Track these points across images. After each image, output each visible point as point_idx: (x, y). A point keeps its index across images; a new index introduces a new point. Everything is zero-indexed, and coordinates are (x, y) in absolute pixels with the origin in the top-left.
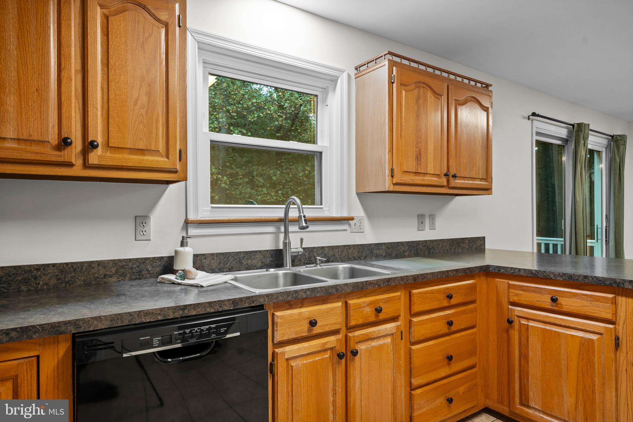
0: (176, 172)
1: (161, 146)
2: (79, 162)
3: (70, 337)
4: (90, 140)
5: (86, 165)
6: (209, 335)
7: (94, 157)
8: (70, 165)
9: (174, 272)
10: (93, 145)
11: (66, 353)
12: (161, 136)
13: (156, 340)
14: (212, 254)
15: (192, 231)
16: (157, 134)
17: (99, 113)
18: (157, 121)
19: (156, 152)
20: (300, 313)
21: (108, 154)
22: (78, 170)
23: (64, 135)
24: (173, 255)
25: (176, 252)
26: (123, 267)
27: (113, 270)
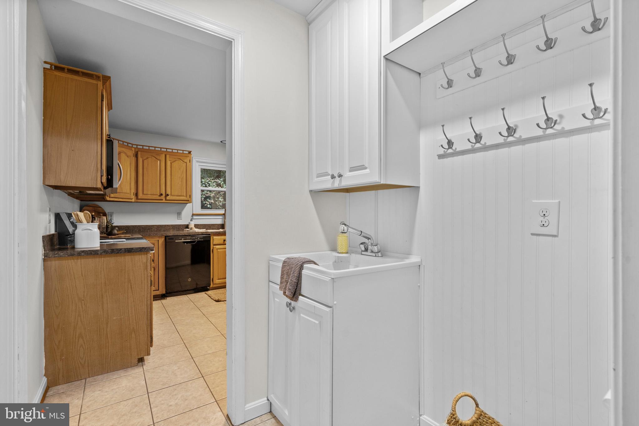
0: (189, 201)
1: (185, 195)
2: (164, 199)
3: (164, 237)
4: (167, 194)
5: (166, 200)
6: (195, 239)
7: (168, 198)
8: (162, 200)
9: (188, 228)
10: (168, 195)
11: (163, 241)
12: (185, 192)
13: (183, 239)
14: (201, 224)
15: (195, 217)
16: (184, 191)
17: (169, 187)
18: (184, 188)
19: (183, 196)
20: (221, 238)
21: (171, 197)
22: (164, 201)
23: (161, 193)
24: (188, 224)
25: (189, 223)
26: (174, 227)
27: (171, 227)
